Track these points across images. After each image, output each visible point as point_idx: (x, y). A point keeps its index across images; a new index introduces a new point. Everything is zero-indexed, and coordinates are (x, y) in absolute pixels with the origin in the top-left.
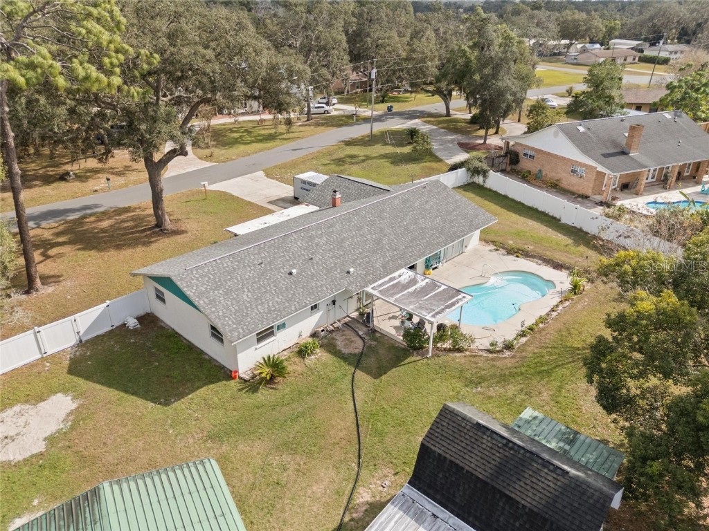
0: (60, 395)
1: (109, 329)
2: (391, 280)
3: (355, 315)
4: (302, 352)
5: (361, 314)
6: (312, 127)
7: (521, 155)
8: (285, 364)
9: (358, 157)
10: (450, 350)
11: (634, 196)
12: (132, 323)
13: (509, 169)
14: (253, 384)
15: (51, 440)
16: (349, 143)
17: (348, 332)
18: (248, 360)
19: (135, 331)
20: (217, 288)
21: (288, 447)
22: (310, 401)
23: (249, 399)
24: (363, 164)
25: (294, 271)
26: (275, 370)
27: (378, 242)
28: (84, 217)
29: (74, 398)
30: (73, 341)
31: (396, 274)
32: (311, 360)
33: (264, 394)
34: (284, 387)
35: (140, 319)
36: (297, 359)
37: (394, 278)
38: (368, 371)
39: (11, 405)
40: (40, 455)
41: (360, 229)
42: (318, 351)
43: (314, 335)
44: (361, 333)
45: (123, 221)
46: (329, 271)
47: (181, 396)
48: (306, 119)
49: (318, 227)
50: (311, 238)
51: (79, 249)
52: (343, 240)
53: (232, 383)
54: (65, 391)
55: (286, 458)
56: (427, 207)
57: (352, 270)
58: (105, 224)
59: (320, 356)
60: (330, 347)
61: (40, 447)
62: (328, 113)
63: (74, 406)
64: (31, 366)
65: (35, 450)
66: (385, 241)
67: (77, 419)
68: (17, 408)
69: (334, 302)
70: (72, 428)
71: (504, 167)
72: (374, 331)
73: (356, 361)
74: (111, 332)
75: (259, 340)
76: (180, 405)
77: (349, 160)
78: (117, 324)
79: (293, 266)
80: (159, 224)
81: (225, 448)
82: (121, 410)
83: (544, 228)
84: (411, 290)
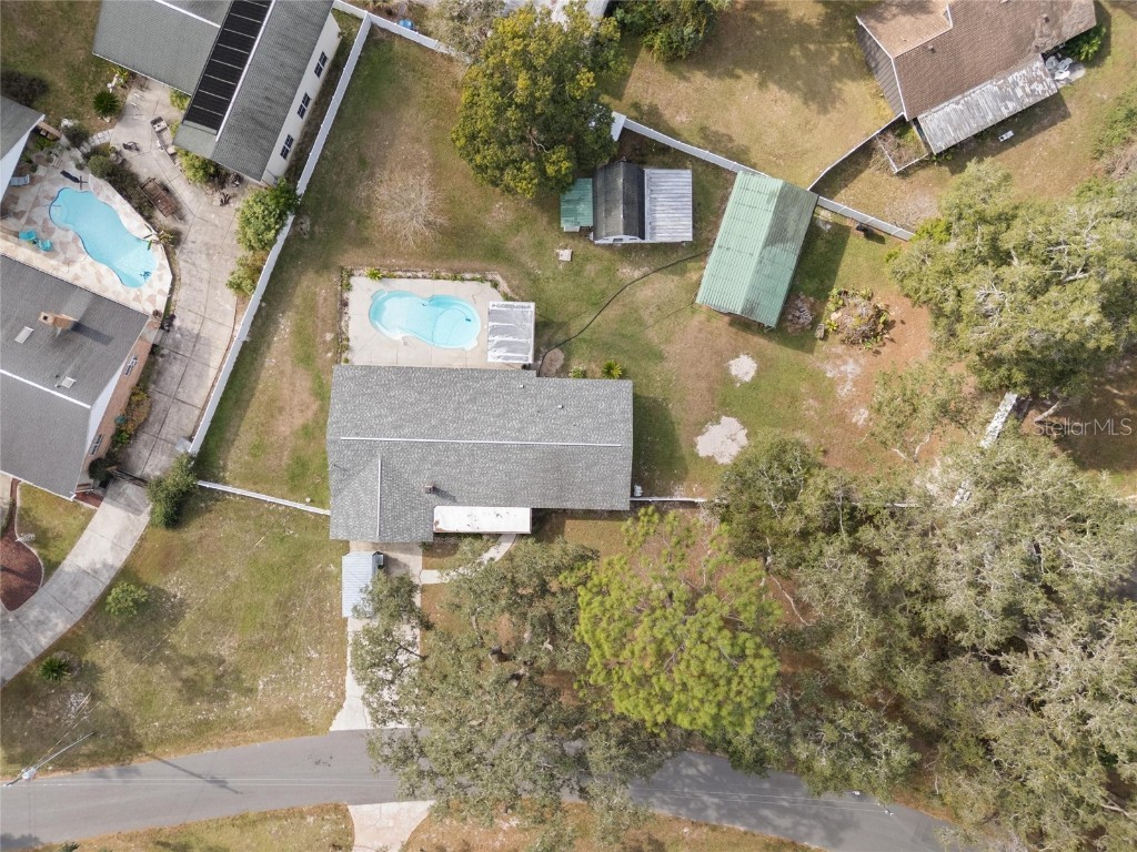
0: (701, 454)
2: (507, 358)
29: (696, 444)
36: (590, 373)
37: (504, 358)
40: (726, 414)
63: (700, 437)
83: (274, 346)
84: (510, 339)
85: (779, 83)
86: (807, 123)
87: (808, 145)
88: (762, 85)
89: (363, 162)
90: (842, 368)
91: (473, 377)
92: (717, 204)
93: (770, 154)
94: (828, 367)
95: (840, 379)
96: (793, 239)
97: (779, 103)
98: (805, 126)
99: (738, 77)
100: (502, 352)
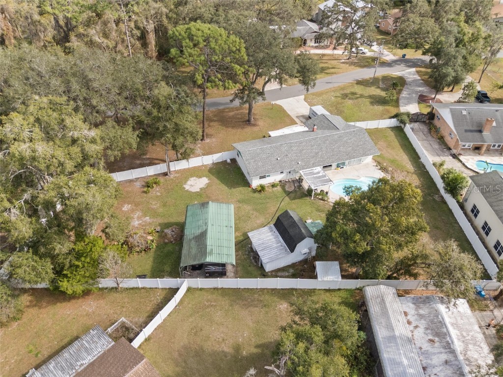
0: (205, 178)
1: (222, 161)
2: (311, 170)
3: (298, 178)
4: (273, 186)
5: (299, 179)
6: (348, 65)
7: (436, 116)
8: (266, 188)
9: (356, 94)
10: (320, 199)
11: (477, 155)
12: (229, 161)
13: (427, 121)
14: (255, 191)
15: (201, 189)
16: (359, 83)
17: (292, 184)
18: (255, 183)
19: (229, 163)
20: (252, 159)
21: (256, 210)
22: (268, 200)
23: (252, 195)
24: (355, 100)
25: (279, 159)
26: (262, 188)
27: (317, 153)
28: (225, 109)
29: (208, 180)
30: (211, 162)
31: (314, 168)
32: (275, 189)
33: (257, 195)
34: (263, 194)
35: (231, 160)
36: (271, 187)
37: (313, 170)
38: (290, 198)
39: (193, 177)
40: (198, 192)
41: (312, 146)
42: (279, 187)
43: (280, 181)
44: (296, 185)
45: (238, 114)
46: (291, 161)
47: (235, 188)
48: (348, 58)
49: (296, 143)
50: (291, 147)
51: (219, 125)
52: (303, 150)
53: (250, 189)
54: (206, 177)
55: (254, 212)
56: (349, 141)
57: (299, 163)
58: (231, 114)
59: (279, 188)
60: (283, 187)
61: (199, 190)
62: (364, 54)
63: (208, 182)
64: (199, 167)
65: (197, 191)
66: (320, 153)
67: (208, 186)
68: (195, 178)
69: (290, 172)
70: (206, 188)
71: (425, 120)
72: (301, 186)
73: (288, 194)
74: (222, 162)
75: (260, 178)
76: (234, 190)
77: (350, 96)
78: (224, 160)
79: (279, 157)
80: (249, 121)
81: (241, 205)
82: (219, 187)
83: (408, 161)
84: (315, 176)
85: (225, 354)
86: (195, 334)
87: (191, 320)
88: (237, 348)
89: (437, 228)
90: (141, 222)
91: (322, 162)
92: (239, 269)
93: (215, 306)
94: (149, 220)
95: (141, 218)
96: (190, 240)
97: (221, 340)
98: (196, 331)
99: (257, 346)
100: (315, 171)
